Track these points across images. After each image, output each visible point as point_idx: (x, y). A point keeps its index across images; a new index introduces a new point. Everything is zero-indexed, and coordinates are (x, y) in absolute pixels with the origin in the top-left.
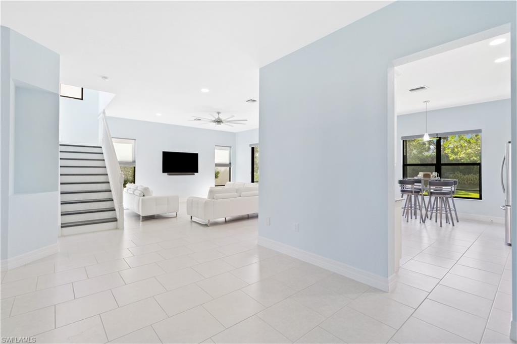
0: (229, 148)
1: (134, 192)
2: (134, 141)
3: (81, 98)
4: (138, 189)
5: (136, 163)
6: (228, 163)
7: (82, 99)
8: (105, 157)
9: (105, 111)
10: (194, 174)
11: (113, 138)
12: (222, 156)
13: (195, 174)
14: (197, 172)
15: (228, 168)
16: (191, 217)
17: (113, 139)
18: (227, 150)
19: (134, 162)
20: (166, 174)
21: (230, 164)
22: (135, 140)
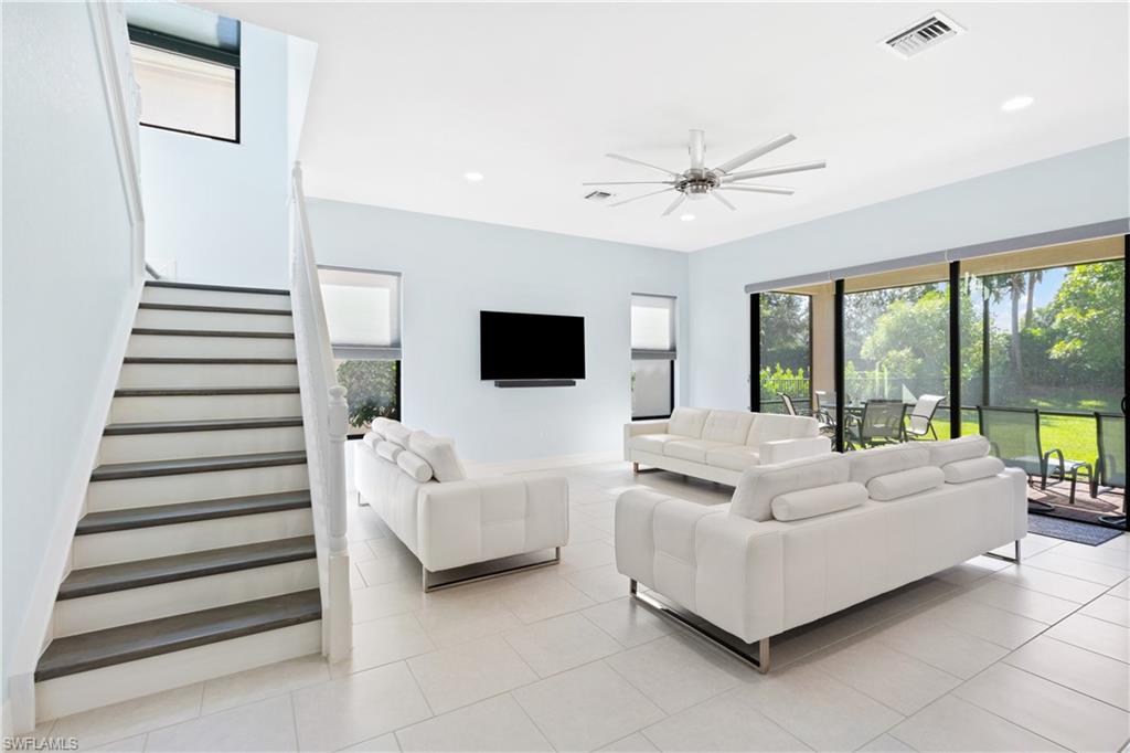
0: (668, 301)
1: (395, 455)
2: (395, 278)
3: (234, 138)
4: (412, 445)
5: (403, 349)
6: (667, 346)
7: (237, 141)
8: (298, 325)
9: (302, 167)
10: (574, 384)
11: (320, 267)
12: (650, 325)
13: (577, 381)
14: (582, 376)
15: (667, 363)
16: (634, 583)
17: (320, 271)
18: (666, 307)
19: (397, 345)
20: (492, 382)
21: (673, 349)
22: (399, 274)
